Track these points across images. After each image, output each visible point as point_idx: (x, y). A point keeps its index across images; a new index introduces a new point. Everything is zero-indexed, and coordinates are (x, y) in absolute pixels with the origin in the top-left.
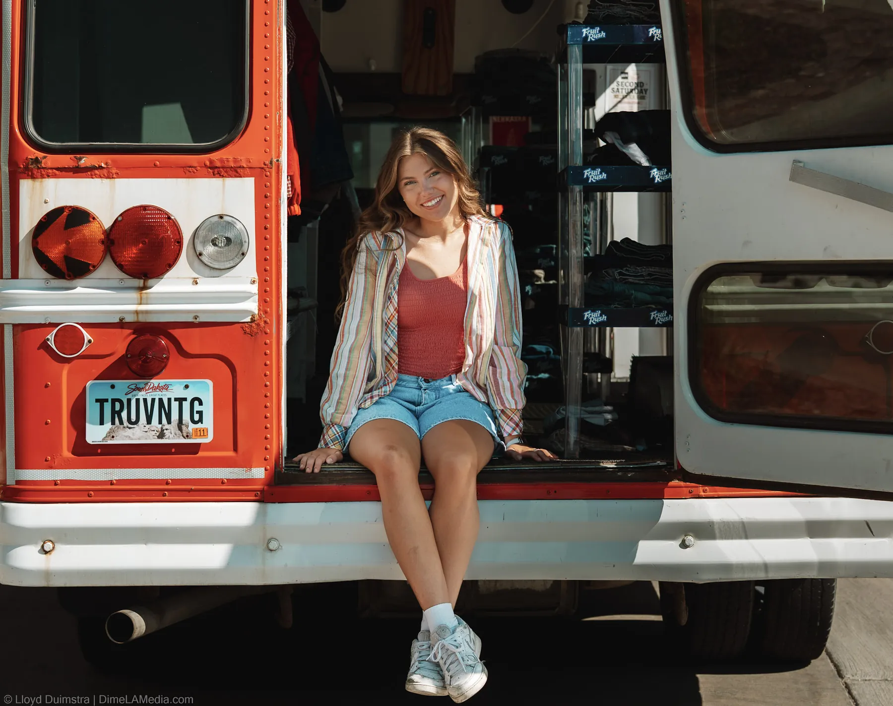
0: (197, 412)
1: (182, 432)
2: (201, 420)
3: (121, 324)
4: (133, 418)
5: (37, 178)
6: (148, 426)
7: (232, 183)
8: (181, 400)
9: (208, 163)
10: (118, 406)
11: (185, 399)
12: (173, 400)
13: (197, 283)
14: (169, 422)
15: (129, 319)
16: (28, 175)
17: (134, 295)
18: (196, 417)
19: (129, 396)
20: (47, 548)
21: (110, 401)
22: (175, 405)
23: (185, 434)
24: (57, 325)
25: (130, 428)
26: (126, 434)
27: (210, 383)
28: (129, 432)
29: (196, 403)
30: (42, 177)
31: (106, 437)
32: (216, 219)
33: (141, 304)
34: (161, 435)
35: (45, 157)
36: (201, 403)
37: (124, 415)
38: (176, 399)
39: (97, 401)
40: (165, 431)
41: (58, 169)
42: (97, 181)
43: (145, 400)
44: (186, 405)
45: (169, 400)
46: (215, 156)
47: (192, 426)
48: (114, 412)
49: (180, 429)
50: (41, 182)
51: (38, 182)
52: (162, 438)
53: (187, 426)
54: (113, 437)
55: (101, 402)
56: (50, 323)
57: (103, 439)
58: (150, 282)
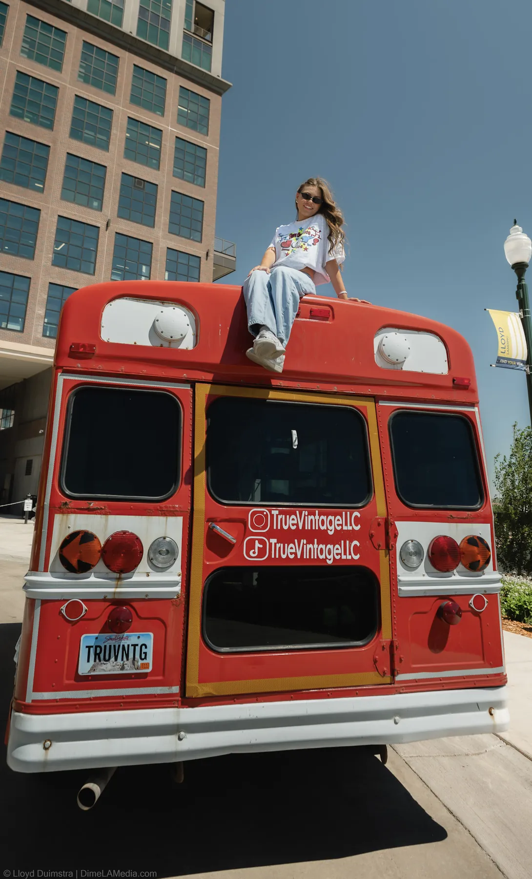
0: (144, 653)
1: (134, 666)
2: (145, 658)
3: (105, 600)
4: (107, 657)
5: (65, 513)
6: (115, 663)
7: (171, 519)
8: (135, 646)
9: (158, 507)
10: (98, 649)
11: (137, 645)
12: (130, 645)
13: (149, 576)
14: (128, 659)
15: (109, 597)
16: (60, 512)
17: (114, 583)
18: (143, 656)
19: (105, 644)
20: (47, 746)
21: (94, 647)
22: (131, 648)
23: (136, 667)
24: (68, 600)
25: (105, 664)
26: (102, 668)
27: (152, 634)
28: (104, 667)
29: (144, 647)
30: (69, 513)
31: (91, 670)
32: (162, 539)
33: (117, 588)
34: (123, 668)
35: (70, 502)
36: (146, 647)
37: (102, 656)
38: (132, 645)
39: (87, 647)
40: (125, 665)
41: (77, 509)
42: (99, 516)
43: (115, 646)
44: (138, 648)
45: (128, 645)
46: (163, 504)
47: (140, 662)
48: (96, 654)
49: (134, 664)
50: (67, 516)
51: (65, 516)
52: (123, 670)
53: (138, 662)
54: (94, 670)
55: (89, 647)
56: (64, 599)
57: (89, 672)
58: (123, 575)
